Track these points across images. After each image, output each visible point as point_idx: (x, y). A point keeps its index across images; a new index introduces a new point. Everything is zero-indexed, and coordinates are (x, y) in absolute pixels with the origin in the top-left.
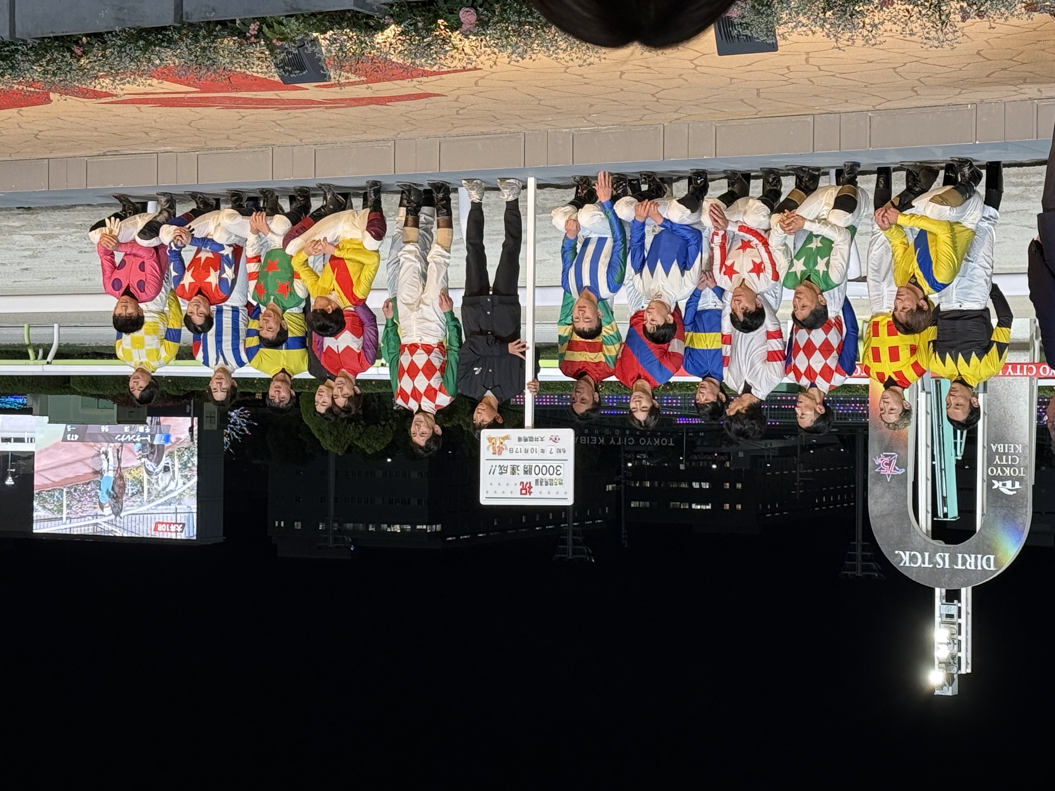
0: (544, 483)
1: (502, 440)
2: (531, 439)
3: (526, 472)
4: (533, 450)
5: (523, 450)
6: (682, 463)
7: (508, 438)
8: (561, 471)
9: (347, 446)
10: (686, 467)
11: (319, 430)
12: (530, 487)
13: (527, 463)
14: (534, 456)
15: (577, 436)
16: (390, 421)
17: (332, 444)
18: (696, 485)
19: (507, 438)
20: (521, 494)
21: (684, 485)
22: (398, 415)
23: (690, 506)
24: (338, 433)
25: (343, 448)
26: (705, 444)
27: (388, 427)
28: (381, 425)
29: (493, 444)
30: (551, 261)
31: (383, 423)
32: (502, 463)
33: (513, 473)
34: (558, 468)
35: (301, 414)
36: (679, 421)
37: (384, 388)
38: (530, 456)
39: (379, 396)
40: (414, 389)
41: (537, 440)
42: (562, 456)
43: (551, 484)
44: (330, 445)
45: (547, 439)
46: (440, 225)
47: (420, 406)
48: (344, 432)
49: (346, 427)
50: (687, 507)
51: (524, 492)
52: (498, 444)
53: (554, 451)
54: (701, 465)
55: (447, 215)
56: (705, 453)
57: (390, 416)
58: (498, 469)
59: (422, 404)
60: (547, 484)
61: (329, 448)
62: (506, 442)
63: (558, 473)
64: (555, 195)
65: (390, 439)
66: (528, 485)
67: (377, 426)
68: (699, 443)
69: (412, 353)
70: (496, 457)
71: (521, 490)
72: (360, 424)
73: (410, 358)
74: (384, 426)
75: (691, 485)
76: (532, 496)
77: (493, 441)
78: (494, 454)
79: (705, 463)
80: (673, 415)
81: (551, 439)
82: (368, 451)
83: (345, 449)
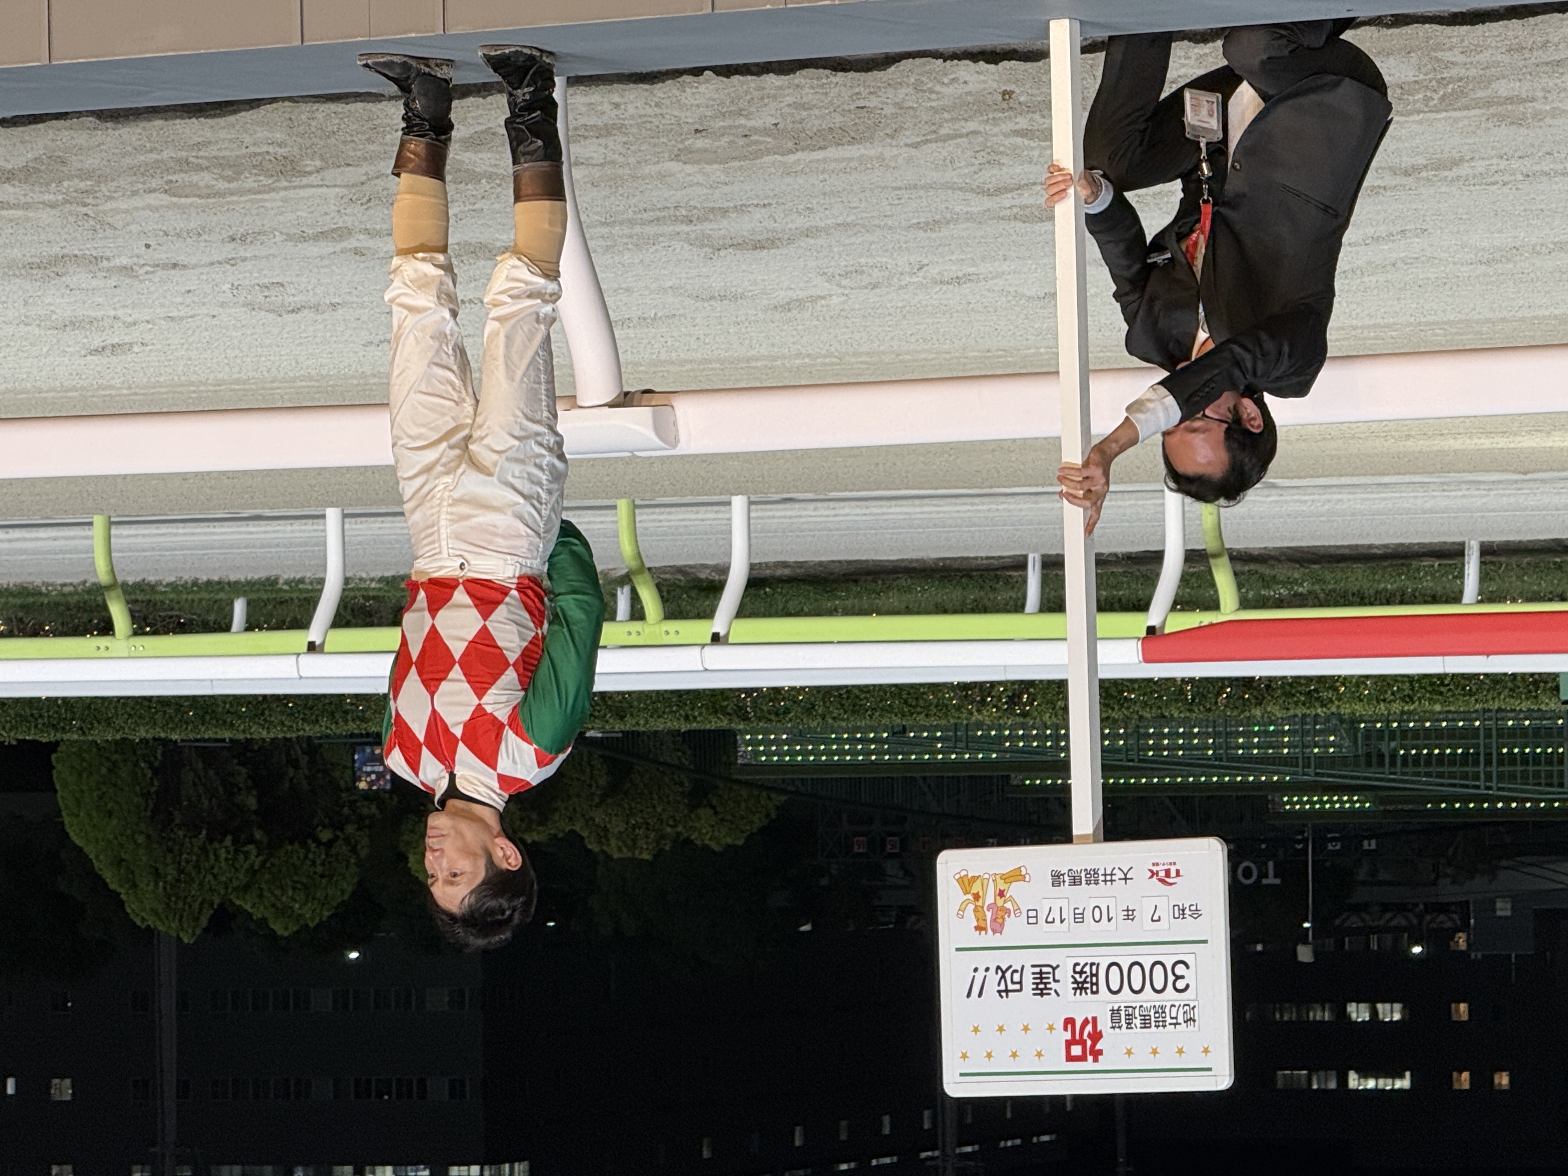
0: (1137, 1022)
1: (1002, 886)
2: (1092, 877)
3: (1080, 987)
4: (1101, 915)
5: (1068, 915)
6: (1305, 942)
7: (1022, 878)
8: (1190, 977)
9: (208, 913)
10: (1316, 954)
11: (119, 862)
12: (1096, 1036)
13: (1084, 957)
14: (1104, 932)
15: (1234, 860)
16: (350, 829)
17: (160, 908)
18: (1359, 1013)
19: (1016, 876)
20: (1070, 1058)
21: (1321, 1014)
22: (374, 809)
23: (1343, 1081)
24: (181, 871)
25: (197, 919)
26: (1383, 876)
27: (340, 848)
28: (319, 843)
29: (977, 897)
30: (835, 300)
31: (325, 835)
32: (1005, 959)
33: (1042, 987)
34: (1180, 970)
35: (59, 814)
36: (1293, 803)
37: (324, 721)
38: (1089, 932)
39: (311, 747)
40: (435, 720)
41: (1109, 878)
42: (1188, 929)
43: (1161, 1023)
44: (154, 911)
45: (1140, 874)
46: (525, 190)
47: (452, 776)
48: (197, 866)
49: (203, 849)
50: (1332, 1085)
51: (1076, 1050)
52: (990, 899)
53: (1164, 912)
54: (1375, 946)
55: (546, 158)
56: (1386, 907)
57: (346, 810)
58: (993, 978)
59: (458, 771)
60: (1146, 1025)
61: (151, 921)
62: (1015, 890)
63: (1180, 984)
64: (833, 92)
65: (349, 888)
66: (1089, 1028)
67: (304, 845)
68: (1362, 874)
69: (434, 607)
70: (989, 939)
71: (1069, 1044)
72: (251, 840)
73: (428, 621)
74: (330, 844)
75: (1342, 1014)
76: (1103, 1063)
77: (976, 888)
78: (978, 928)
79: (1389, 938)
80: (1269, 785)
81: (1153, 874)
82: (280, 928)
83: (204, 922)
